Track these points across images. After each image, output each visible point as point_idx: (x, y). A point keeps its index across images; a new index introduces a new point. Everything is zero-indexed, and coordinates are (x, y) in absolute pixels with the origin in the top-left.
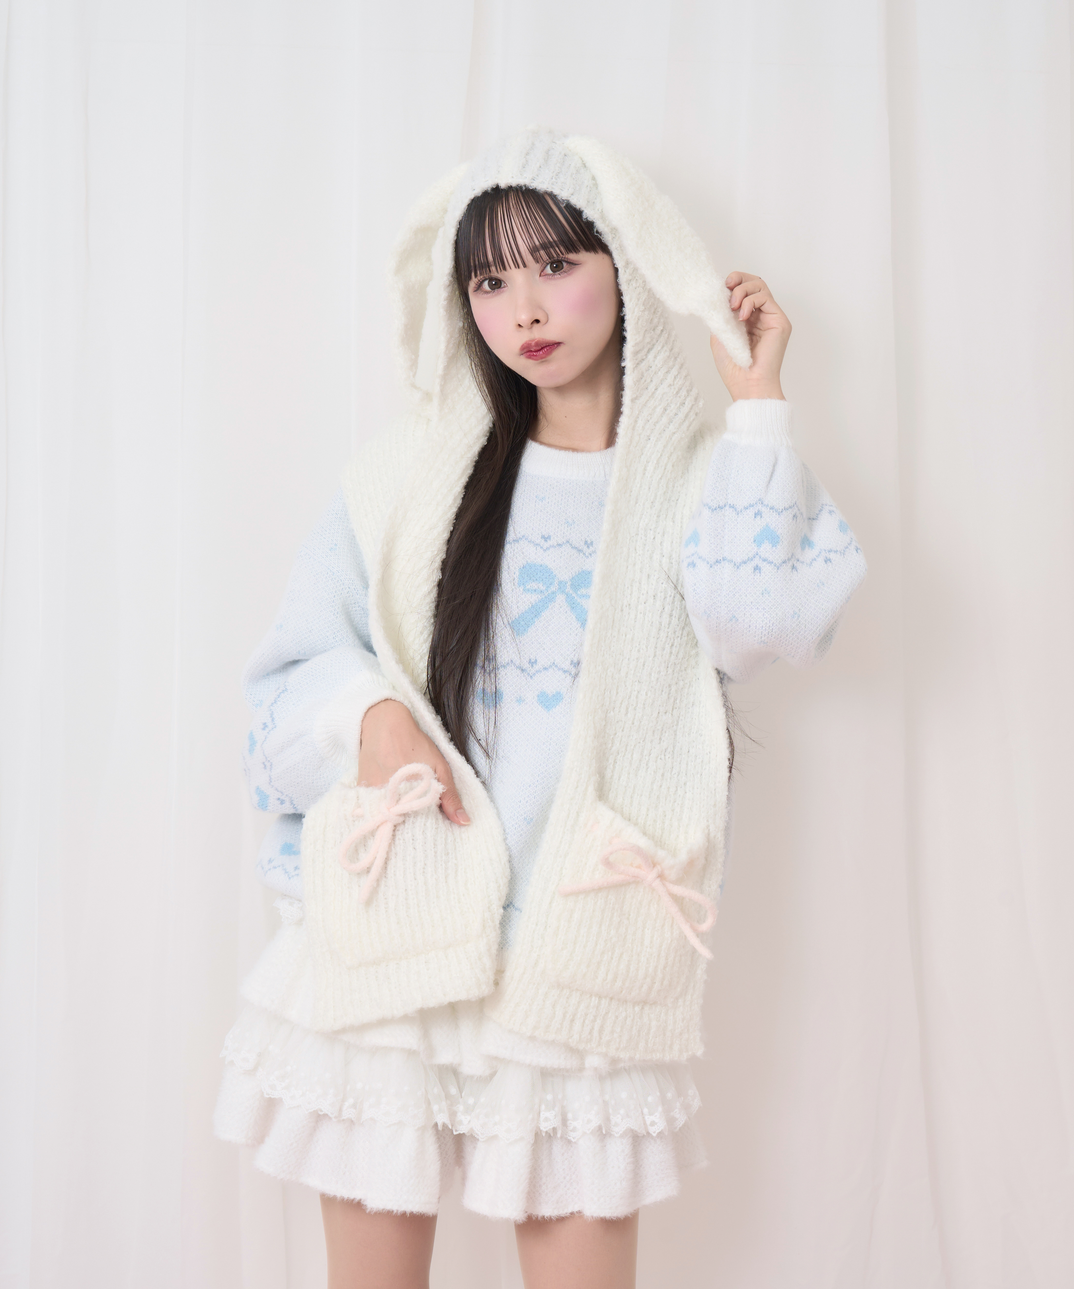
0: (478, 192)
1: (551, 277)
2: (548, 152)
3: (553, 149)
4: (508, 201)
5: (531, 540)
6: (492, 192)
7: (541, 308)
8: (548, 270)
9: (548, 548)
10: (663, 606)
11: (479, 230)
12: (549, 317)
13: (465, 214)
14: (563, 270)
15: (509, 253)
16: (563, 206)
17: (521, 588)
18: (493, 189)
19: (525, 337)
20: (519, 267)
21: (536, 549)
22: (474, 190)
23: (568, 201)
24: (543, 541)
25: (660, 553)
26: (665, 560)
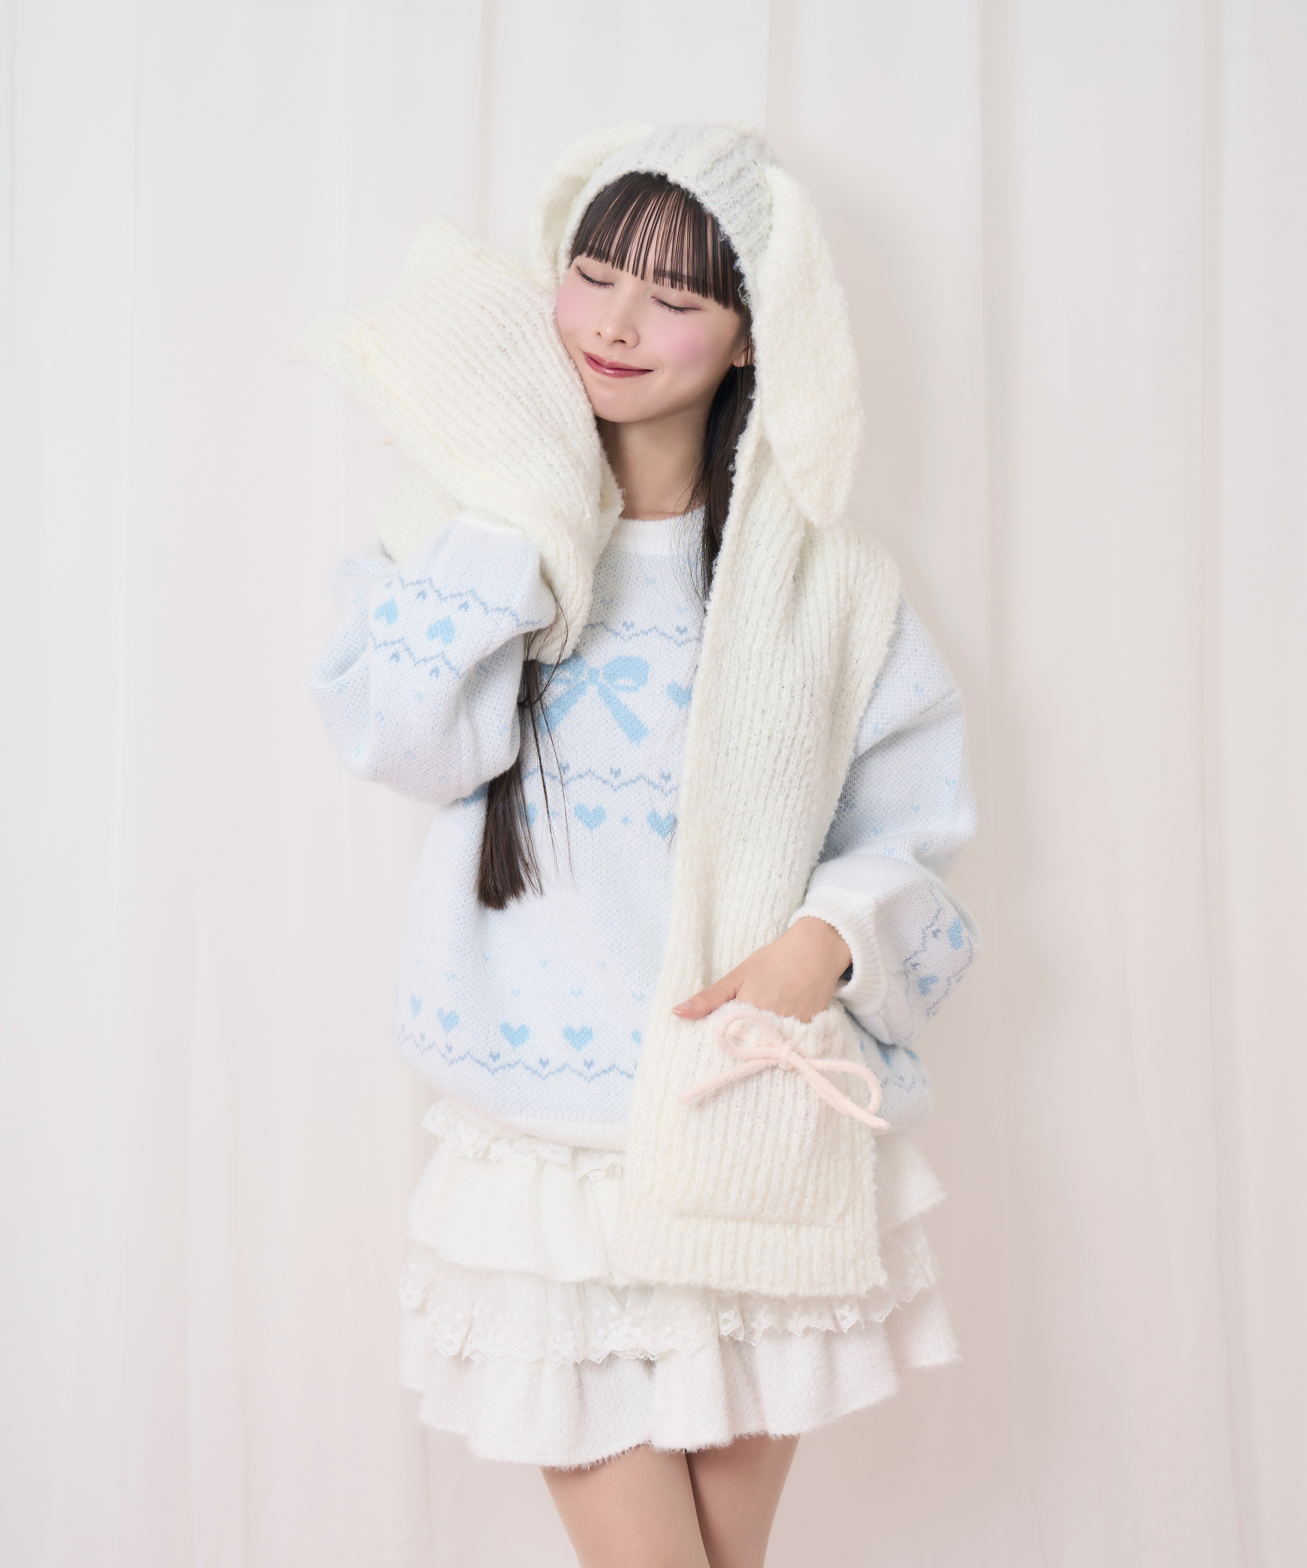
2: (741, 170)
3: (749, 170)
4: (667, 199)
6: (656, 179)
7: (634, 331)
12: (640, 342)
18: (659, 176)
22: (640, 164)
23: (729, 238)
25: (779, 683)
26: (785, 693)
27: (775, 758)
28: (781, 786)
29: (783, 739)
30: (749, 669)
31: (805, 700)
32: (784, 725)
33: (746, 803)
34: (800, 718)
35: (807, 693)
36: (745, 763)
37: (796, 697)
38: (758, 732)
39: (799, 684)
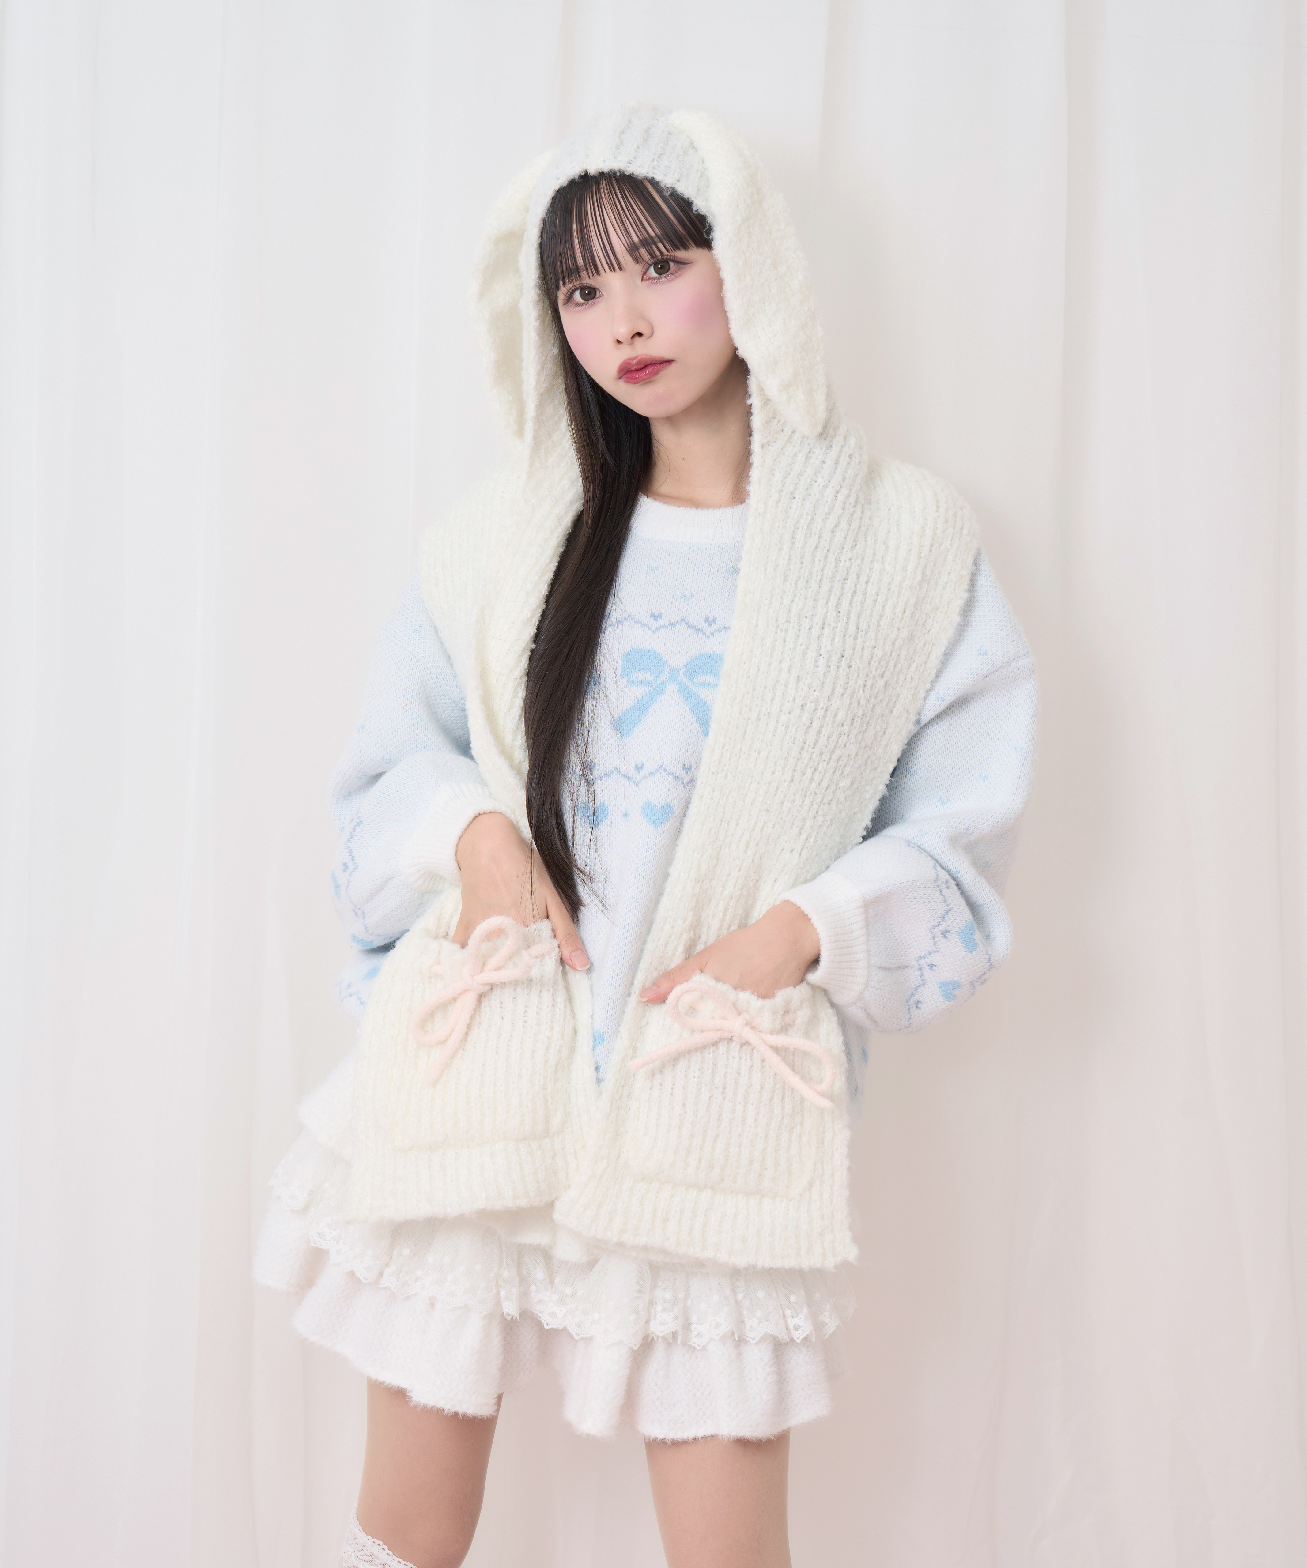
0: (562, 180)
1: (656, 281)
2: (648, 130)
3: (655, 126)
4: (599, 190)
5: (638, 620)
6: (580, 181)
7: (644, 318)
8: (652, 272)
9: (658, 629)
10: (811, 720)
11: (565, 227)
12: (654, 328)
13: (549, 210)
14: (670, 271)
15: (602, 255)
16: (667, 194)
17: (625, 679)
18: (581, 177)
19: (625, 354)
20: (614, 270)
21: (644, 630)
22: (559, 179)
23: (674, 188)
24: (653, 620)
25: (816, 650)
26: (822, 662)
27: (806, 729)
28: (810, 759)
29: (816, 709)
30: (787, 630)
31: (841, 670)
32: (818, 694)
33: (773, 773)
34: (833, 689)
35: (844, 663)
36: (776, 731)
37: (832, 667)
38: (791, 699)
39: (836, 653)
